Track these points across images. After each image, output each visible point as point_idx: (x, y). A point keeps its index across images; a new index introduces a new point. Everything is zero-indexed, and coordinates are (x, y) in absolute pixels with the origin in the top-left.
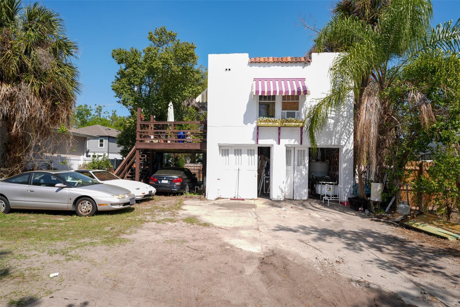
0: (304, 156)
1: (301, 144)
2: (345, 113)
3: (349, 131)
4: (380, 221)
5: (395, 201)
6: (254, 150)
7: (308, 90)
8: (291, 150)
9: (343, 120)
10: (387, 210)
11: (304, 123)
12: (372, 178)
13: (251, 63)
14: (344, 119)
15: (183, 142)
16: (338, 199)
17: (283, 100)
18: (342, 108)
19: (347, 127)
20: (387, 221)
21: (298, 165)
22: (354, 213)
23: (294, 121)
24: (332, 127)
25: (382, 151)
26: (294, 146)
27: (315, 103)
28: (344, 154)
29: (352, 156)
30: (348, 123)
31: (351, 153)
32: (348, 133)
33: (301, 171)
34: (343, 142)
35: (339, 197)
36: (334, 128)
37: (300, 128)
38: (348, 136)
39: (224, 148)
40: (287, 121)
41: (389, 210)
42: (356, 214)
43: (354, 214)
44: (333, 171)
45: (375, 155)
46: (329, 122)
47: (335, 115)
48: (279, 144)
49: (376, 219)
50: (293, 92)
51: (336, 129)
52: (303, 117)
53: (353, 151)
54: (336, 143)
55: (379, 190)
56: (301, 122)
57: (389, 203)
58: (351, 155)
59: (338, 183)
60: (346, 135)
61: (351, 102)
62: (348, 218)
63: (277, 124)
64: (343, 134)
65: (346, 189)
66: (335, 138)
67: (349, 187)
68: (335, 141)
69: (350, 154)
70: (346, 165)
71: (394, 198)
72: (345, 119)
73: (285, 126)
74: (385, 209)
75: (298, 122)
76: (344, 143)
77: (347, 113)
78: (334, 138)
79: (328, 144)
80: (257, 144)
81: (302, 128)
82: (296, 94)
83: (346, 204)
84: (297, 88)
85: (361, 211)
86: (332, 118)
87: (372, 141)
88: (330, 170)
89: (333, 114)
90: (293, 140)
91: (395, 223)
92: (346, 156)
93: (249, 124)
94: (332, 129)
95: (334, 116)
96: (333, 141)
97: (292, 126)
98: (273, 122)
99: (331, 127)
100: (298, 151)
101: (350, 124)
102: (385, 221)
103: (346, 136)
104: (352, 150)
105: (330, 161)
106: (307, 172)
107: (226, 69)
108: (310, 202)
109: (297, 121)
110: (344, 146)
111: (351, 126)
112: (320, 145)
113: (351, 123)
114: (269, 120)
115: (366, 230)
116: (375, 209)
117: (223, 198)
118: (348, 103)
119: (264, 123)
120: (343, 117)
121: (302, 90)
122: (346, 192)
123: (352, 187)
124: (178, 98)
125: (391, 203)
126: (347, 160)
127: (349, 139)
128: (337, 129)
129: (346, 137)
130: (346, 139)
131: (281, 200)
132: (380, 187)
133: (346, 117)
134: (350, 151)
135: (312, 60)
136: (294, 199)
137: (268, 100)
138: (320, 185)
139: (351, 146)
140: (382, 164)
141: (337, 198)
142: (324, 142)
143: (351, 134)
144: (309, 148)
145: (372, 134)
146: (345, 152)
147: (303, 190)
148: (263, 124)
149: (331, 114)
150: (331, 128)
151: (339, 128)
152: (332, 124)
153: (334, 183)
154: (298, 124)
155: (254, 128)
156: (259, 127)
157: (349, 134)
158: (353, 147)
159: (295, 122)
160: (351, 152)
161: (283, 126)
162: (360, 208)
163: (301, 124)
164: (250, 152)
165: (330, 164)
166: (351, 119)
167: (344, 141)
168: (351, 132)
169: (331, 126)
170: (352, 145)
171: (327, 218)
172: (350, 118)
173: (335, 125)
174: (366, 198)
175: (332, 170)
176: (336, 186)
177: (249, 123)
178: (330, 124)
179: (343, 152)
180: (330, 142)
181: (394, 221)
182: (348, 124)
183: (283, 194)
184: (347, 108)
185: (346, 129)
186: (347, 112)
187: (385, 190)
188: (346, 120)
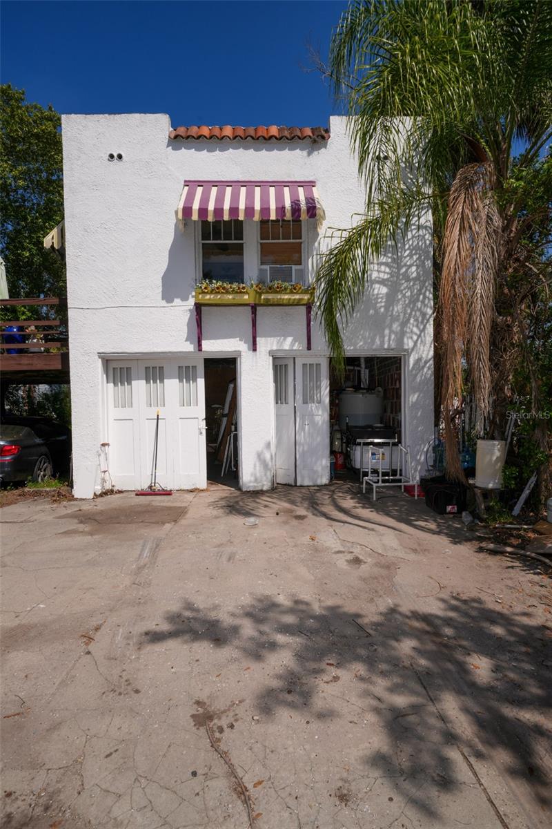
0: (318, 379)
1: (309, 348)
2: (414, 268)
3: (424, 315)
4: (503, 553)
5: (537, 485)
6: (194, 367)
7: (318, 206)
8: (286, 366)
9: (409, 288)
10: (517, 510)
11: (312, 294)
12: (479, 427)
13: (177, 141)
14: (411, 284)
15: (21, 351)
16: (400, 481)
17: (261, 239)
18: (405, 257)
19: (419, 304)
20: (522, 552)
21: (305, 402)
22: (435, 521)
23: (288, 291)
24: (383, 304)
25: (502, 357)
26: (293, 354)
27: (335, 242)
28: (412, 371)
29: (431, 375)
30: (420, 294)
31: (429, 368)
32: (420, 319)
33: (312, 415)
34: (410, 341)
35: (401, 475)
36: (387, 308)
37: (303, 309)
38: (422, 327)
39: (118, 365)
40: (271, 290)
41: (522, 509)
42: (438, 526)
43: (433, 526)
44: (392, 412)
45: (488, 363)
46: (376, 292)
47: (388, 273)
48: (255, 350)
49: (491, 546)
50: (281, 210)
51: (393, 309)
52: (311, 279)
53: (432, 362)
54: (393, 345)
55: (497, 458)
56: (305, 292)
57: (522, 491)
58: (428, 371)
59: (400, 442)
60: (415, 323)
61: (428, 242)
62: (415, 546)
63: (246, 297)
64: (408, 320)
65: (417, 455)
66: (391, 332)
67: (425, 449)
68: (389, 339)
69: (425, 370)
70: (416, 396)
71: (533, 479)
72: (414, 285)
73: (268, 304)
74: (511, 509)
75: (297, 293)
76: (411, 344)
77: (417, 270)
78: (387, 332)
79: (374, 347)
80: (200, 350)
81: (309, 307)
82: (288, 216)
83: (416, 493)
84: (292, 202)
85: (452, 516)
86: (382, 282)
87: (478, 321)
88: (385, 411)
89: (384, 272)
90: (290, 339)
91: (547, 561)
92: (416, 375)
93: (177, 301)
94: (382, 310)
95: (386, 276)
96: (386, 338)
97: (285, 302)
98: (234, 292)
99: (381, 304)
100: (304, 365)
101: (425, 297)
102: (517, 551)
103: (417, 326)
104: (430, 359)
105: (385, 391)
106: (326, 416)
107: (112, 156)
108: (333, 491)
109: (295, 289)
110: (413, 349)
111: (427, 301)
112: (355, 349)
113: (427, 294)
114: (224, 288)
115: (465, 602)
116: (488, 509)
117: (120, 492)
118: (420, 243)
119: (212, 296)
120: (408, 280)
121: (303, 206)
122: (418, 462)
123: (431, 449)
124: (30, 250)
125: (526, 492)
126: (419, 383)
127: (422, 334)
128: (396, 309)
129: (415, 330)
130: (416, 334)
131: (265, 488)
132: (499, 450)
133: (415, 279)
134: (426, 362)
135: (332, 135)
136: (298, 484)
137: (225, 239)
138: (358, 448)
139: (429, 351)
140: (502, 389)
141: (398, 477)
142: (365, 343)
143: (428, 321)
144: (331, 359)
145: (479, 301)
146: (414, 365)
147: (319, 462)
148: (210, 299)
149: (378, 271)
150: (381, 307)
151: (398, 308)
152: (382, 298)
153: (391, 441)
154: (297, 297)
155: (190, 310)
156: (203, 308)
157: (422, 322)
158: (432, 353)
159: (291, 292)
160: (428, 365)
161: (262, 302)
162: (450, 507)
163: (306, 297)
164: (186, 373)
165: (385, 397)
166: (427, 284)
167: (412, 338)
168: (428, 316)
169: (381, 302)
170: (431, 346)
171: (357, 551)
172: (425, 282)
173: (391, 299)
174: (463, 479)
175: (389, 410)
176: (394, 448)
177: (177, 297)
178: (377, 298)
179: (409, 366)
180: (378, 341)
181: (541, 551)
182: (421, 297)
183: (268, 473)
184: (418, 256)
185: (416, 308)
186: (418, 267)
187: (511, 459)
188: (415, 287)
